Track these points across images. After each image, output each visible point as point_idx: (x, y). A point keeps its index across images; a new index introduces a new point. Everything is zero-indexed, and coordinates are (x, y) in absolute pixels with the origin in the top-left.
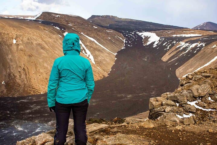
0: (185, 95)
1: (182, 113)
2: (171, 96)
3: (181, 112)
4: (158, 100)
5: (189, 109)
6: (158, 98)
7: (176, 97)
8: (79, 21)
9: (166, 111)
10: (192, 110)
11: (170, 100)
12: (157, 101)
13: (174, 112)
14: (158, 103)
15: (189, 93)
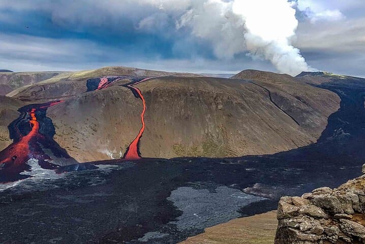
0: (350, 199)
1: (334, 237)
2: (320, 199)
3: (333, 235)
4: (294, 202)
5: (352, 229)
6: (296, 198)
7: (330, 202)
8: (285, 79)
9: (301, 228)
10: (357, 233)
11: (317, 206)
12: (293, 204)
13: (315, 234)
14: (292, 209)
15: (359, 195)
